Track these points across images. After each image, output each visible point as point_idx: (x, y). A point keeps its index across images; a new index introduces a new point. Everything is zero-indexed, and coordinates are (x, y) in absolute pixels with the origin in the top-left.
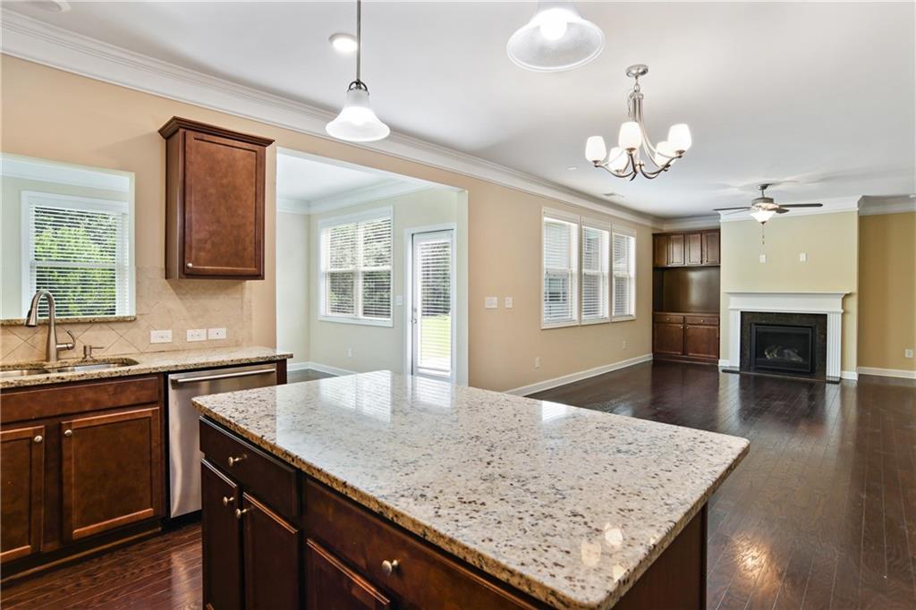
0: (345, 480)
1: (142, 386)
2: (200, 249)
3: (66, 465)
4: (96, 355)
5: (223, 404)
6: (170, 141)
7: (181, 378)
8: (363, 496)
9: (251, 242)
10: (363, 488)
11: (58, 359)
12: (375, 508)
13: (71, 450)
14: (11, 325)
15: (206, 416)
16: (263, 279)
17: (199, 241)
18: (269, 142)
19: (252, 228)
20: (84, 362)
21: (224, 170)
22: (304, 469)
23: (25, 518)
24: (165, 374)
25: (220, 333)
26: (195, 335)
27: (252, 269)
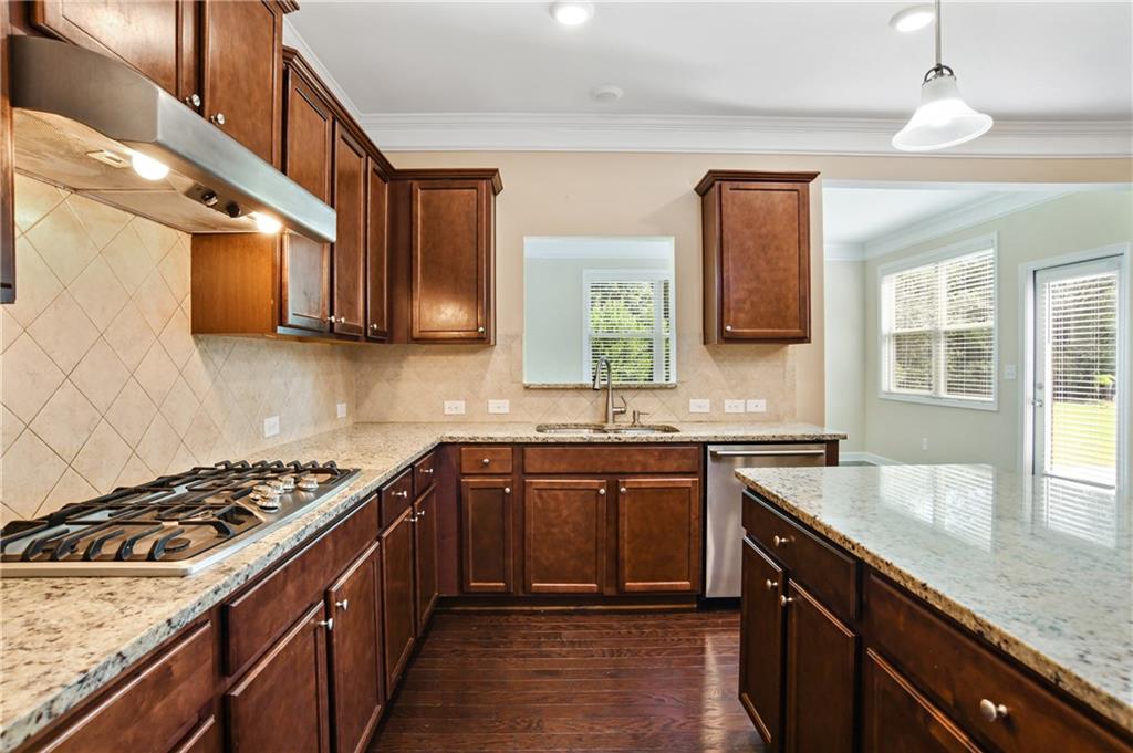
0: (924, 581)
1: (684, 454)
2: (739, 310)
3: (621, 518)
4: (643, 420)
5: (769, 478)
6: (706, 197)
7: (720, 450)
8: (950, 605)
9: (794, 299)
10: (951, 596)
11: (614, 422)
12: (971, 625)
13: (625, 506)
14: (582, 389)
15: (749, 489)
16: (809, 342)
17: (737, 301)
18: (813, 176)
19: (796, 282)
20: (633, 426)
21: (762, 219)
22: (868, 560)
23: (594, 559)
24: (705, 444)
25: (758, 406)
26: (733, 406)
27: (796, 331)
